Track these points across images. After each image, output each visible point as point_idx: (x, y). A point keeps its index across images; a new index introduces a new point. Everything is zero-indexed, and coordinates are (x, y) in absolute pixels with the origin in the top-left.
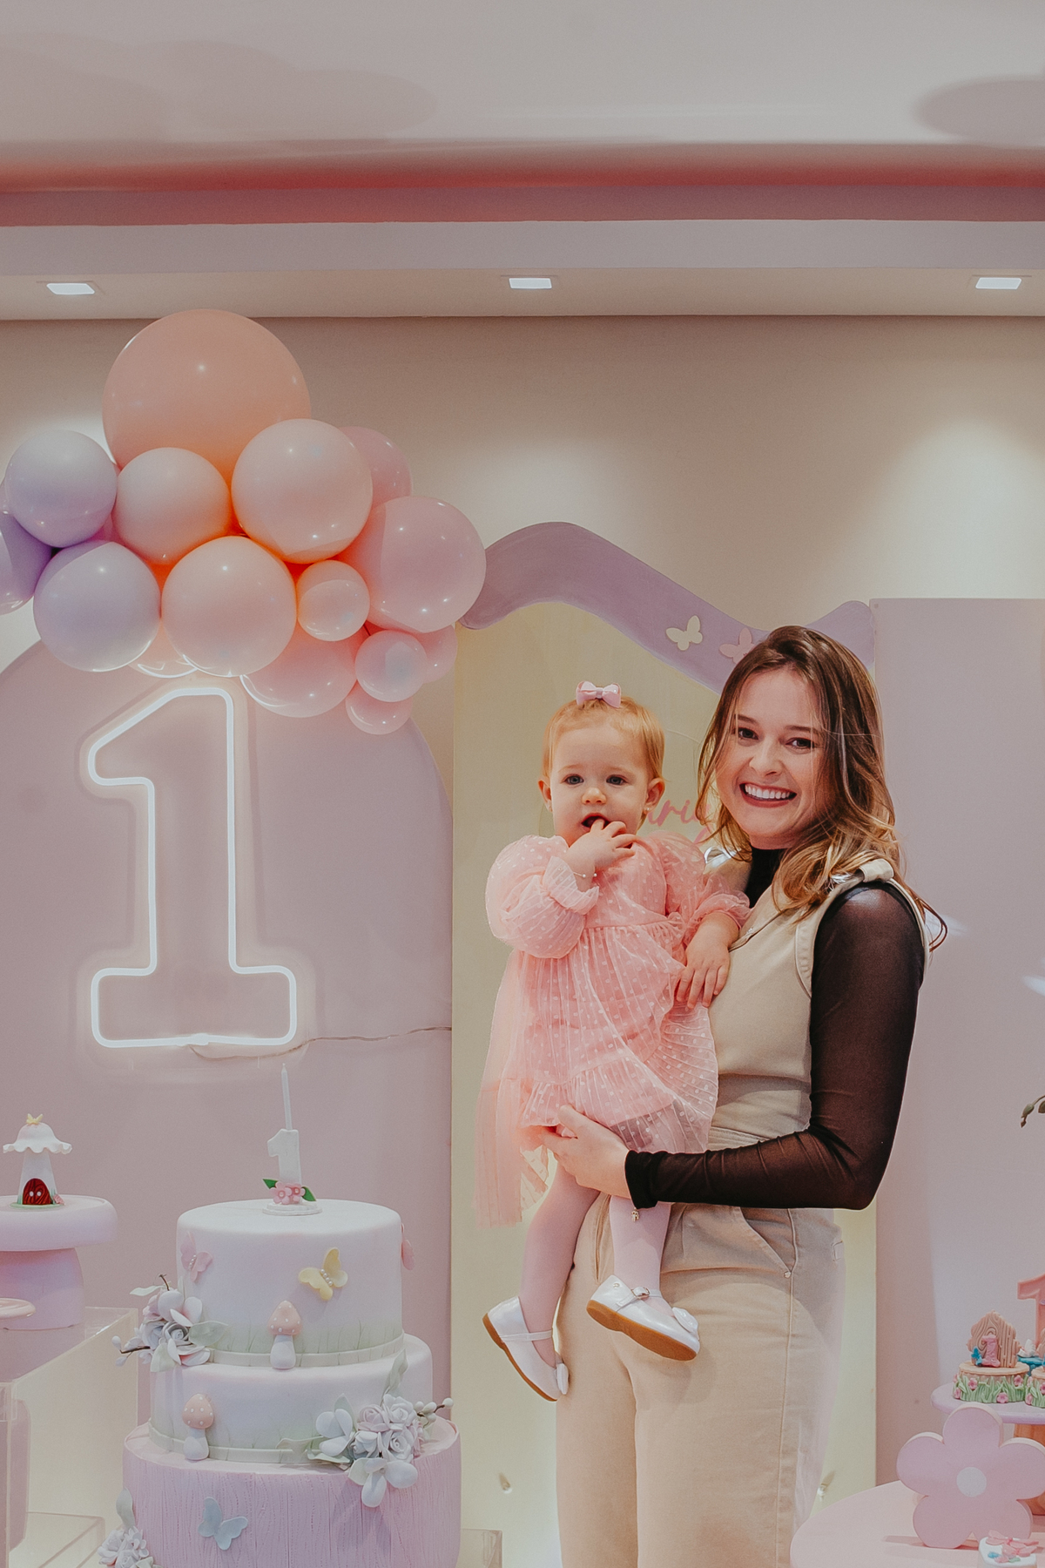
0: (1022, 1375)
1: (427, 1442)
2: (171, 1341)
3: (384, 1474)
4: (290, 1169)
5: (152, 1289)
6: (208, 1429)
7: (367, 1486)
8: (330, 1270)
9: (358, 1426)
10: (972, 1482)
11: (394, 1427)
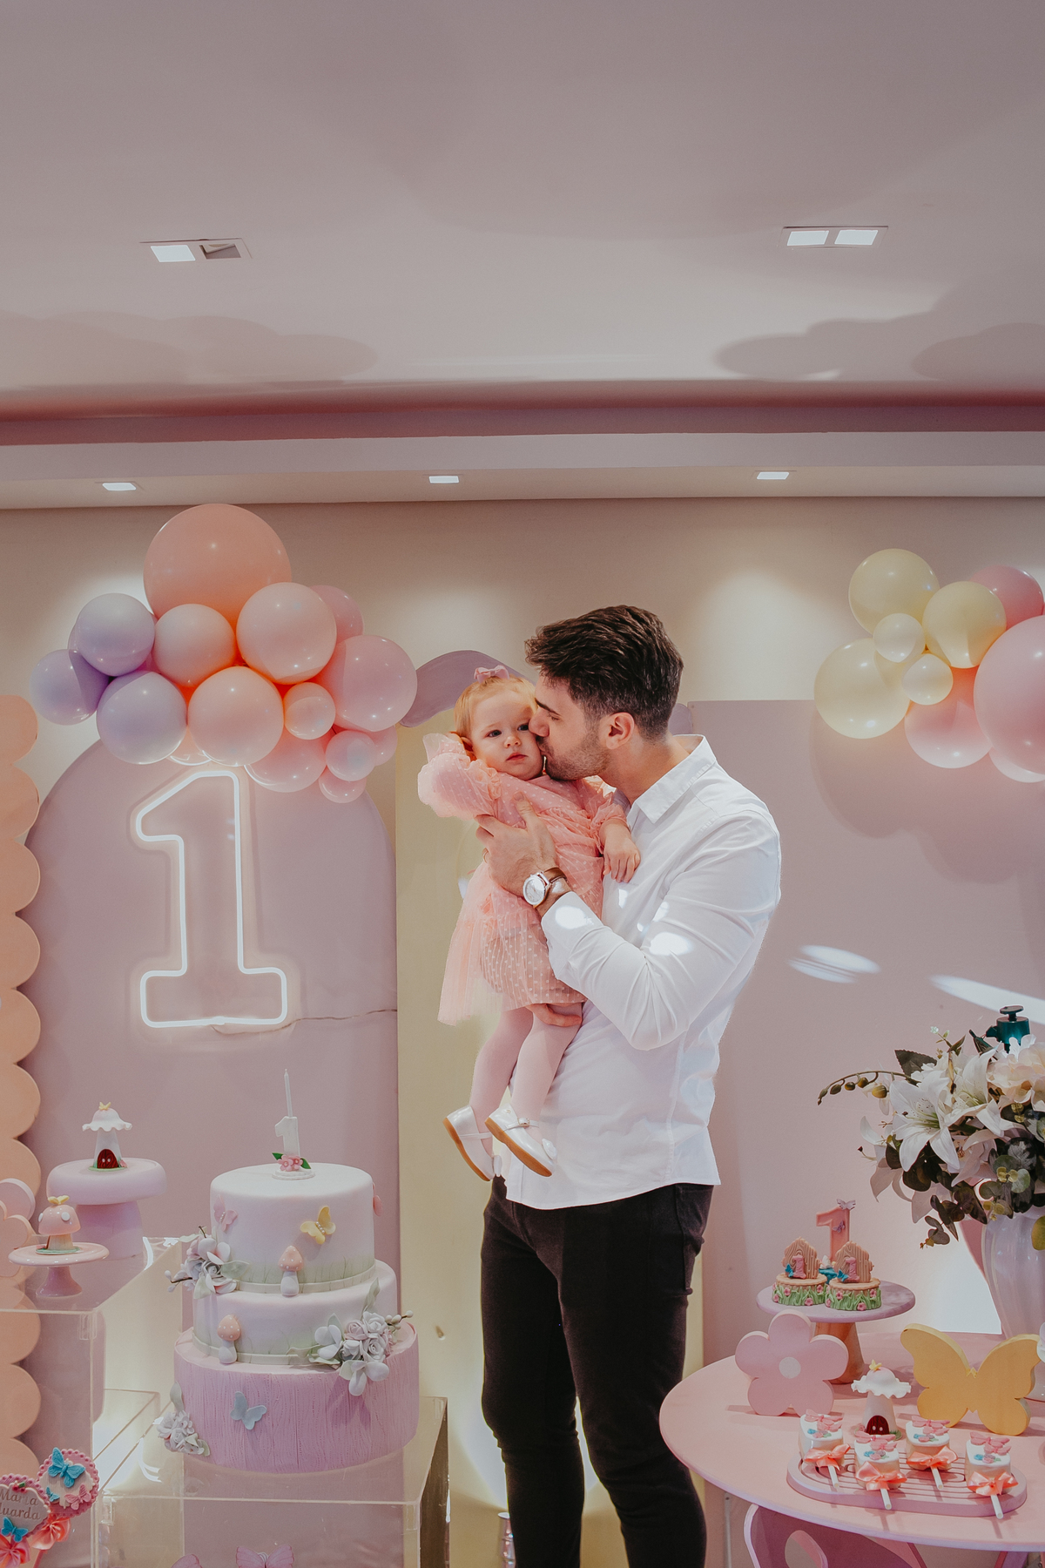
0: (822, 1284)
1: (394, 1344)
2: (208, 1276)
3: (364, 1371)
4: (291, 1146)
5: (193, 1236)
6: (236, 1341)
7: (353, 1380)
8: (323, 1222)
9: (345, 1336)
10: (790, 1368)
11: (371, 1336)
